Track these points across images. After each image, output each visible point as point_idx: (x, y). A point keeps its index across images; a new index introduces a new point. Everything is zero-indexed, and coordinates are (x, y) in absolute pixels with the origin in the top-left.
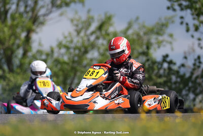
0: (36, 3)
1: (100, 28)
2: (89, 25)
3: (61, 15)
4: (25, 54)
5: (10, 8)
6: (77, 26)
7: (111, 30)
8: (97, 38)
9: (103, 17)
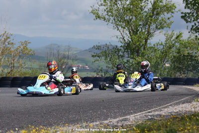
0: (149, 27)
1: (177, 38)
2: (172, 36)
3: (160, 33)
4: (144, 49)
5: (139, 30)
6: (167, 37)
7: (181, 39)
8: (176, 42)
9: (178, 33)
